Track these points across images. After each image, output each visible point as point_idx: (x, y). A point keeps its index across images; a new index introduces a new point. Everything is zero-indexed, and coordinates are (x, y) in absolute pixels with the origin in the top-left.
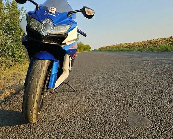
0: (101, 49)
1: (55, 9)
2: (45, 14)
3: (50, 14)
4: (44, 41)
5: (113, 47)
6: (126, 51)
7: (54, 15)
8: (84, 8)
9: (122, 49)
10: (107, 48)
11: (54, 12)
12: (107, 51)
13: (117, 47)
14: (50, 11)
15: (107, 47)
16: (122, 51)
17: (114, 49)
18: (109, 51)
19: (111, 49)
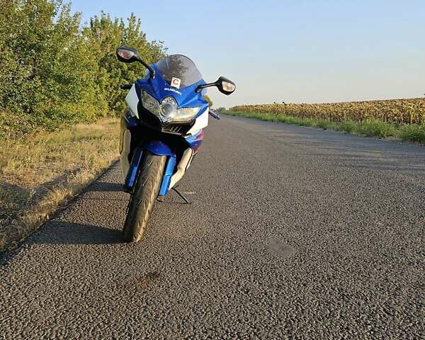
0: (236, 109)
1: (180, 80)
2: (166, 89)
3: (173, 90)
4: (163, 130)
5: (264, 110)
6: (292, 123)
7: (177, 92)
8: (221, 80)
9: (283, 117)
10: (251, 109)
11: (178, 87)
12: (249, 117)
13: (274, 110)
14: (172, 85)
15: (252, 106)
16: (284, 122)
17: (268, 116)
18: (254, 117)
19: (259, 115)
